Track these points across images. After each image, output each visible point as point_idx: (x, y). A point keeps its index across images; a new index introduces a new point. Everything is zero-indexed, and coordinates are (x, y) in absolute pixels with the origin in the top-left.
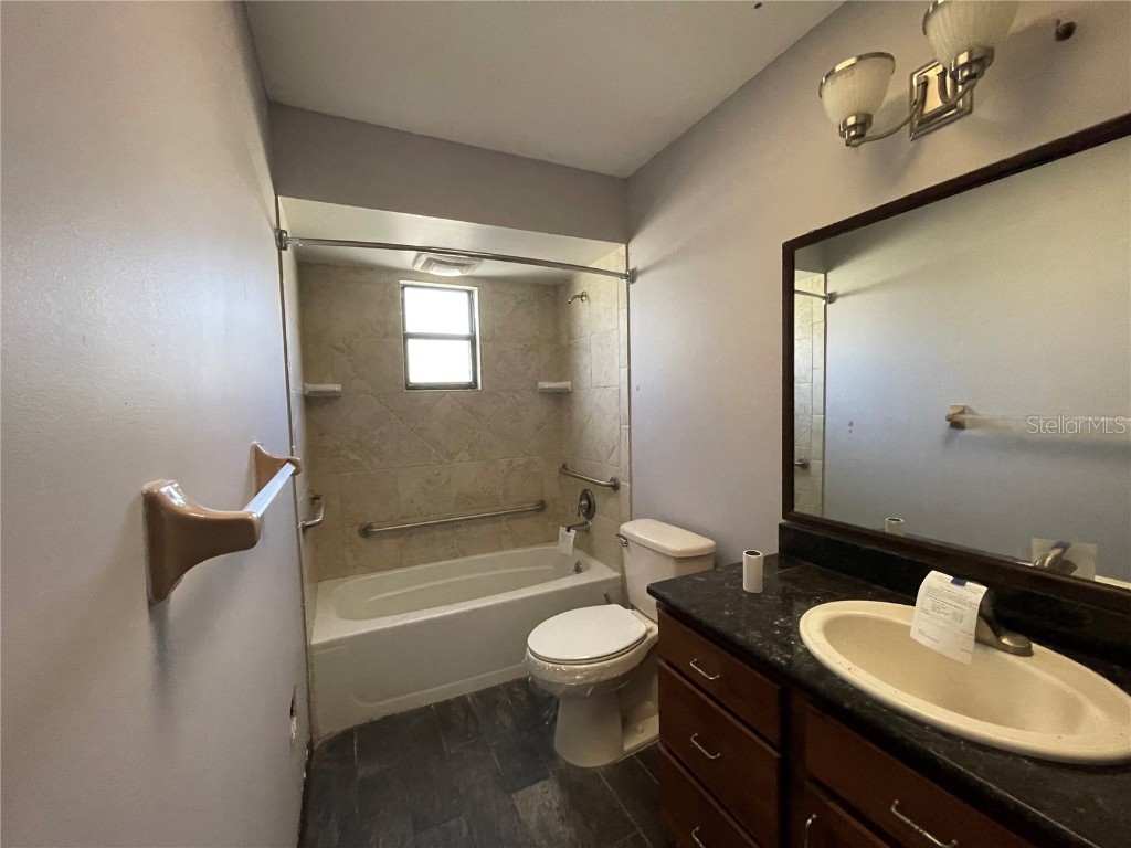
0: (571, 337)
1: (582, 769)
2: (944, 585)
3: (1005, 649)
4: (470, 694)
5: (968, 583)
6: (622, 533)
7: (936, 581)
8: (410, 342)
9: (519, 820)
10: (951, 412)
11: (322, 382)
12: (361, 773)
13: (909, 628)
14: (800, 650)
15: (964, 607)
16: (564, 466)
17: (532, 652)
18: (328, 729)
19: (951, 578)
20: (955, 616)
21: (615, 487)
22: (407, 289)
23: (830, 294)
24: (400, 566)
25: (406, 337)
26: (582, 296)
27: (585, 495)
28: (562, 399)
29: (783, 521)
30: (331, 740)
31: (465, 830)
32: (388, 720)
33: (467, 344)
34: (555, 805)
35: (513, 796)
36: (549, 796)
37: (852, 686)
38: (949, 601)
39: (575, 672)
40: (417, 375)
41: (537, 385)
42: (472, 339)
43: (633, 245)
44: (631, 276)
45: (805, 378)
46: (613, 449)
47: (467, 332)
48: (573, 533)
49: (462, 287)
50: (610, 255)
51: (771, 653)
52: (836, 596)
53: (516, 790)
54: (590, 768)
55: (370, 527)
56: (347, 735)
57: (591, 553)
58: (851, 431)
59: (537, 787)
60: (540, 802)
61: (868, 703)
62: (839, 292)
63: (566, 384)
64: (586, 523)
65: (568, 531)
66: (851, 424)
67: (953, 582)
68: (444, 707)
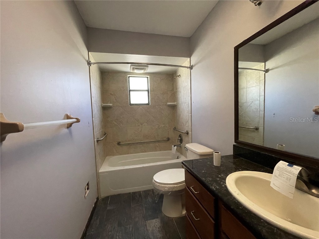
0: (176, 89)
1: (168, 217)
2: (284, 166)
3: (313, 194)
4: (142, 191)
5: (294, 166)
6: (186, 147)
7: (282, 165)
8: (131, 92)
9: (147, 229)
10: (315, 108)
11: (107, 103)
12: (108, 208)
13: (269, 182)
14: (223, 186)
15: (291, 175)
16: (175, 128)
17: (154, 180)
18: (103, 195)
19: (288, 164)
20: (287, 179)
21: (187, 133)
22: (130, 78)
23: (267, 70)
24: (128, 154)
25: (130, 91)
26: (179, 76)
27: (180, 136)
28: (174, 108)
29: (235, 144)
30: (104, 198)
31: (131, 229)
32: (119, 195)
33: (147, 92)
34: (158, 226)
35: (147, 222)
36: (157, 224)
37: (237, 200)
38: (285, 172)
39: (166, 187)
40: (133, 101)
41: (167, 103)
42: (148, 91)
43: (192, 58)
44: (191, 68)
45: (257, 99)
46: (187, 121)
47: (147, 89)
48: (176, 147)
49: (145, 76)
50: (185, 62)
51: (212, 186)
52: (248, 169)
53: (148, 220)
54: (171, 217)
55: (120, 142)
56: (107, 198)
57: (182, 153)
58: (274, 117)
59: (154, 220)
60: (154, 225)
61: (241, 208)
62: (270, 69)
63: (175, 103)
64: (180, 145)
65: (174, 146)
66: (274, 114)
67: (288, 165)
68: (134, 193)
